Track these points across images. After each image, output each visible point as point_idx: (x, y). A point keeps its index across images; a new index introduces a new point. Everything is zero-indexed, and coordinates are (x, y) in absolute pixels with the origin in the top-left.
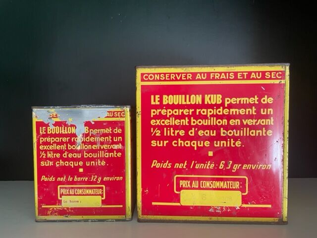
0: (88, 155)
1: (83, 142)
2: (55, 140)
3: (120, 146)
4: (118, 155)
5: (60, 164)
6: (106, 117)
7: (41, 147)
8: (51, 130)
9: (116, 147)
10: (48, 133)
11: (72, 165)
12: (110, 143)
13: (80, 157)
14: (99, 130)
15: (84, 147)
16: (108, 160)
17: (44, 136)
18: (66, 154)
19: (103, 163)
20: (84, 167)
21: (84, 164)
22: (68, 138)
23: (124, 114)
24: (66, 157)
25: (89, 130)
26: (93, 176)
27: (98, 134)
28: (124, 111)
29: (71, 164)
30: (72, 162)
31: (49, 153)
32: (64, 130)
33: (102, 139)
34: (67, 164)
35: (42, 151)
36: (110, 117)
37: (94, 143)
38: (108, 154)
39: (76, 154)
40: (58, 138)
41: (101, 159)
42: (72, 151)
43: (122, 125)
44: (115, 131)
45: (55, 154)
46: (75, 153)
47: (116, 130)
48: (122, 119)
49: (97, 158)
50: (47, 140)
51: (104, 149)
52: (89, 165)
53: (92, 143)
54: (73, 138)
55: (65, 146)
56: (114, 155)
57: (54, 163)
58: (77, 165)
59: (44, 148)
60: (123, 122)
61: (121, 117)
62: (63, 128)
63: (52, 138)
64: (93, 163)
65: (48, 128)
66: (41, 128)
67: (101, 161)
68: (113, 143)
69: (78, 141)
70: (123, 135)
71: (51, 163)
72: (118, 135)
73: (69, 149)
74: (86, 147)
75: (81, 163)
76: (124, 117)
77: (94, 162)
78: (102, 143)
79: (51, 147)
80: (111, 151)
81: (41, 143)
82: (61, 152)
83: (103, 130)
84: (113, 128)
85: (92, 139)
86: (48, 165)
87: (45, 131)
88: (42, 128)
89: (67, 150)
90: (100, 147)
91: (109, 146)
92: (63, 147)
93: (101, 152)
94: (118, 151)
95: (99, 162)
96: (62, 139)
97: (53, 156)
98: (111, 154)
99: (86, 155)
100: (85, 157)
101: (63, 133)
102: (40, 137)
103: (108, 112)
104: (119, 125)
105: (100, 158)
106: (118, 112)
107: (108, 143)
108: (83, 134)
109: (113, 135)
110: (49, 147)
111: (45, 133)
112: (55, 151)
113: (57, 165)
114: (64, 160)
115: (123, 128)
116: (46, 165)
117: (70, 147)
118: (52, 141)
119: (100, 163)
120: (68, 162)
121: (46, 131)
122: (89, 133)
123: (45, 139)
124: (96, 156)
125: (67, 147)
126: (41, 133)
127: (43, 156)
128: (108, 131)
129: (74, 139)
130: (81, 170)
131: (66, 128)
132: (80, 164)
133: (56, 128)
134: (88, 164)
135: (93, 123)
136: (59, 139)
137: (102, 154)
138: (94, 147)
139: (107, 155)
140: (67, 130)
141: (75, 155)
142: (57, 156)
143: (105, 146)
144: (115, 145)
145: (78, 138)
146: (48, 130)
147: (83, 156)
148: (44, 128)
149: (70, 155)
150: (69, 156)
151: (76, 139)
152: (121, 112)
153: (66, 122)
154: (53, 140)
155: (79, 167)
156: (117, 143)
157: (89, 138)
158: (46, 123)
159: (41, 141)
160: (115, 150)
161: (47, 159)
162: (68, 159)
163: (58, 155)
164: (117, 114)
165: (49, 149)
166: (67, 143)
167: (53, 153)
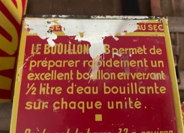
0: (111, 90)
1: (101, 68)
2: (55, 64)
3: (162, 76)
4: (161, 90)
5: (60, 105)
6: (135, 31)
7: (30, 77)
8: (50, 48)
9: (156, 76)
10: (45, 53)
11: (83, 108)
12: (146, 70)
13: (97, 93)
14: (126, 50)
15: (103, 76)
16: (146, 99)
17: (37, 58)
18: (72, 88)
19: (138, 105)
20: (104, 111)
21: (105, 106)
22: (76, 62)
23: (162, 28)
24: (72, 93)
25: (111, 49)
26: (121, 129)
27: (124, 55)
28: (162, 23)
29: (81, 105)
30: (83, 103)
31: (43, 86)
32: (72, 48)
33: (132, 63)
34: (73, 105)
35: (31, 82)
36: (142, 31)
37: (120, 70)
38: (144, 88)
39: (89, 88)
40: (61, 62)
41: (134, 97)
42: (83, 83)
44: (153, 51)
45: (52, 89)
46: (88, 85)
47: (154, 49)
48: (160, 34)
49: (127, 95)
50: (42, 64)
51: (136, 80)
52: (112, 107)
53: (117, 70)
54: (85, 62)
55: (72, 74)
56: (154, 89)
57: (50, 105)
58: (92, 107)
59: (34, 77)
60: (163, 39)
61: (158, 31)
62: (69, 46)
63: (50, 62)
64: (119, 105)
65: (46, 45)
66: (33, 45)
67: (134, 101)
68: (151, 70)
69: (93, 66)
70: (164, 57)
71: (44, 103)
72: (157, 58)
73: (78, 78)
74: (107, 76)
75: (98, 105)
76: (163, 31)
77: (121, 103)
78: (133, 70)
79: (47, 76)
80: (149, 83)
81: (30, 69)
82: (64, 84)
83: (133, 49)
85: (116, 63)
86: (39, 108)
87: (39, 51)
88: (35, 45)
89: (75, 81)
90: (130, 76)
91: (144, 74)
92: (69, 76)
93: (132, 84)
94: (160, 83)
95: (130, 102)
96: (66, 64)
97: (50, 91)
98: (148, 88)
99: (107, 90)
100: (105, 93)
101: (70, 53)
102: (30, 60)
103: (138, 24)
104: (158, 42)
105: (130, 95)
106: (153, 24)
107: (142, 70)
108: (102, 55)
109: (150, 57)
110: (43, 77)
111: (39, 53)
112: (54, 83)
113: (56, 108)
114: (69, 98)
115: (163, 47)
116: (35, 108)
117: (79, 76)
118: (50, 66)
119: (133, 105)
120: (75, 103)
121: (42, 50)
122: (111, 53)
123: (39, 62)
124: (124, 92)
125: (74, 76)
126: (33, 53)
127: (31, 91)
128: (141, 50)
129: (87, 63)
130: (99, 118)
131: (74, 45)
132: (96, 105)
133: (59, 45)
134: (110, 106)
135: (117, 39)
136: (61, 64)
137: (134, 88)
138: (121, 76)
139: (143, 90)
140: (76, 49)
141: (87, 90)
142: (56, 91)
143: (138, 75)
144: (154, 74)
145: (93, 62)
146: (45, 48)
147: (101, 91)
148: (38, 45)
149: (80, 90)
150: (78, 91)
151: (91, 64)
152: (158, 24)
153: (74, 37)
154: (52, 64)
155: (95, 111)
156: (157, 70)
157: (111, 61)
158: (43, 38)
159: (31, 66)
160: (155, 81)
161: (38, 96)
162: (76, 97)
163: (58, 90)
164: (152, 26)
165: (43, 79)
166: (74, 69)
167: (50, 86)
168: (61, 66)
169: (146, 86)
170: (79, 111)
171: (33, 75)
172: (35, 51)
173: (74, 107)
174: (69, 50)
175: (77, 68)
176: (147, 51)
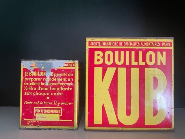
0: (53, 89)
1: (50, 81)
3: (71, 84)
4: (70, 89)
5: (36, 94)
6: (64, 67)
7: (25, 84)
8: (32, 74)
9: (69, 84)
10: (30, 75)
11: (43, 95)
12: (66, 82)
13: (48, 90)
14: (59, 74)
15: (50, 84)
16: (65, 92)
17: (27, 77)
18: (39, 88)
19: (61, 94)
20: (50, 96)
21: (50, 94)
22: (41, 79)
23: (74, 65)
24: (39, 90)
25: (54, 74)
26: (55, 102)
27: (59, 76)
28: (75, 63)
29: (42, 94)
30: (43, 93)
31: (30, 87)
32: (39, 73)
33: (61, 80)
34: (40, 94)
35: (26, 86)
36: (66, 66)
37: (57, 82)
38: (64, 88)
39: (45, 88)
40: (35, 79)
42: (43, 86)
43: (73, 71)
44: (69, 75)
45: (33, 88)
46: (45, 87)
47: (70, 74)
48: (73, 68)
49: (58, 91)
50: (29, 79)
51: (62, 85)
52: (53, 95)
53: (55, 82)
54: (44, 79)
55: (39, 83)
56: (68, 89)
57: (32, 94)
58: (46, 95)
59: (27, 84)
60: (74, 70)
61: (73, 66)
62: (38, 72)
63: (32, 79)
64: (55, 94)
65: (30, 72)
66: (25, 72)
67: (60, 93)
68: (68, 82)
69: (47, 80)
70: (73, 77)
71: (30, 93)
72: (71, 77)
73: (41, 85)
74: (51, 84)
75: (48, 94)
76: (74, 67)
77: (56, 93)
78: (61, 82)
79: (31, 84)
81: (25, 81)
82: (37, 87)
83: (62, 74)
84: (68, 73)
85: (55, 80)
86: (29, 94)
87: (28, 74)
88: (26, 72)
89: (40, 86)
90: (60, 84)
91: (65, 84)
92: (38, 84)
93: (60, 87)
94: (70, 87)
95: (59, 93)
96: (37, 79)
97: (32, 89)
98: (66, 89)
99: (51, 89)
100: (51, 90)
101: (38, 75)
102: (25, 78)
103: (65, 63)
104: (72, 71)
105: (59, 91)
106: (71, 63)
107: (64, 82)
108: (50, 76)
109: (68, 77)
110: (30, 84)
111: (28, 75)
113: (34, 95)
115: (74, 73)
116: (27, 94)
117: (42, 84)
118: (32, 80)
119: (60, 94)
120: (40, 93)
121: (29, 74)
122: (54, 76)
123: (28, 79)
124: (57, 90)
125: (40, 84)
126: (25, 75)
127: (26, 89)
128: (65, 74)
129: (45, 79)
130: (48, 98)
132: (47, 94)
133: (35, 72)
134: (52, 94)
135: (56, 70)
136: (36, 79)
137: (60, 89)
138: (57, 84)
139: (64, 89)
140: (41, 74)
141: (45, 89)
142: (34, 89)
143: (63, 84)
144: (69, 83)
145: (47, 79)
146: (30, 74)
147: (49, 90)
148: (27, 72)
149: (42, 89)
150: (41, 89)
151: (46, 79)
152: (73, 64)
153: (40, 69)
155: (47, 96)
157: (53, 79)
158: (29, 69)
159: (25, 80)
160: (69, 86)
161: (28, 91)
162: (41, 91)
163: (35, 89)
164: (71, 65)
165: (29, 85)
166: (40, 81)
167: (32, 87)
168: (35, 80)
169: (65, 88)
170: (41, 96)
171: (26, 83)
172: (26, 74)
173: (40, 95)
174: (38, 74)
175: (41, 81)
176: (67, 75)
